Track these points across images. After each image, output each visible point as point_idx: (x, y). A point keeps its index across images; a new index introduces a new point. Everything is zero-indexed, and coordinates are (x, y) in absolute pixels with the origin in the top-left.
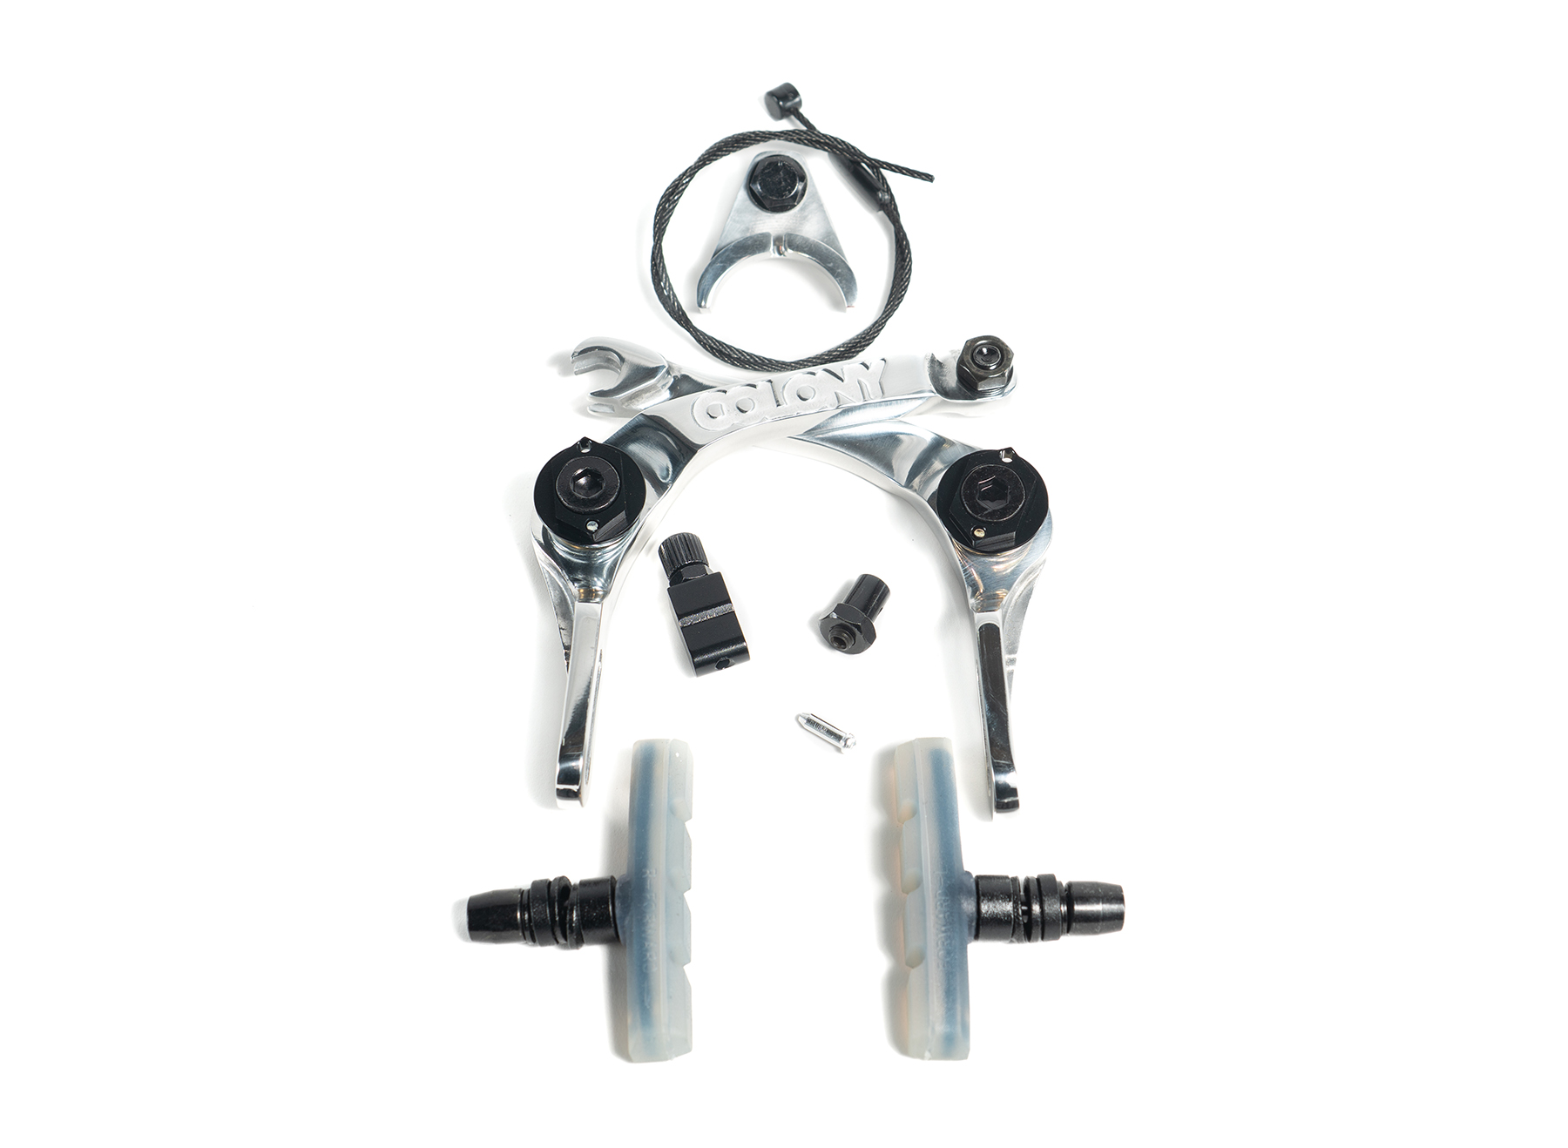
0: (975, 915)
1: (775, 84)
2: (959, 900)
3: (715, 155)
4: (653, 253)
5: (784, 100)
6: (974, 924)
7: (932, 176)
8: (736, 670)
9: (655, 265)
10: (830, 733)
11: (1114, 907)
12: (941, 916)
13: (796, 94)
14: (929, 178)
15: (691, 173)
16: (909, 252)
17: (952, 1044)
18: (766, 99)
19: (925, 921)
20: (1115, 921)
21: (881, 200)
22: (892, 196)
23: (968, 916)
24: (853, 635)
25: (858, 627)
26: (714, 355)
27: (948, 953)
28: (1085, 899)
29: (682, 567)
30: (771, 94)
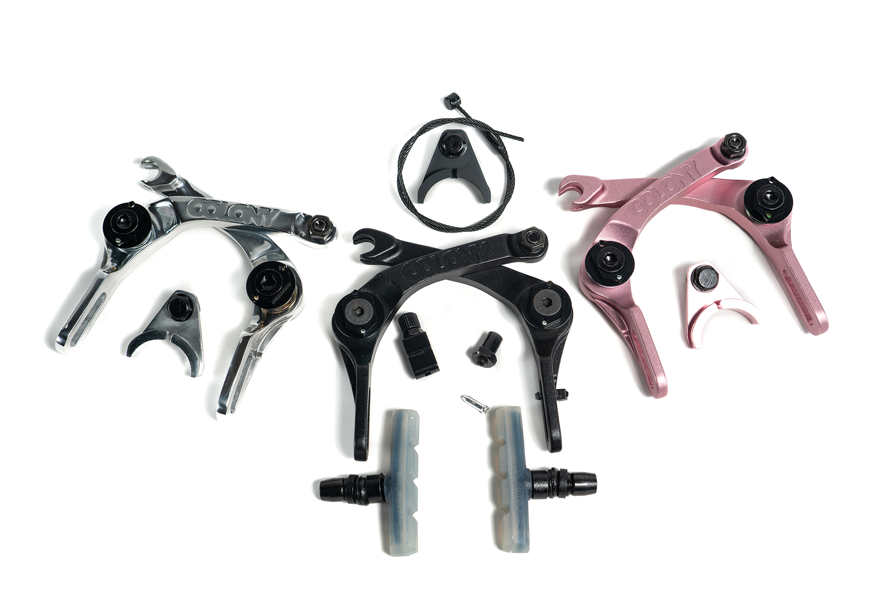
0: (531, 489)
1: (448, 93)
2: (524, 484)
3: (424, 131)
4: (398, 178)
5: (453, 101)
6: (531, 493)
7: (523, 139)
8: (434, 376)
9: (399, 184)
10: (477, 405)
11: (592, 484)
12: (517, 491)
13: (458, 98)
14: (521, 139)
15: (413, 140)
16: (514, 174)
17: (522, 546)
18: (444, 100)
19: (510, 494)
20: (593, 490)
21: (500, 150)
22: (504, 147)
23: (528, 490)
24: (487, 361)
25: (489, 358)
26: (428, 226)
27: (520, 508)
28: (580, 481)
29: (409, 329)
30: (447, 99)
